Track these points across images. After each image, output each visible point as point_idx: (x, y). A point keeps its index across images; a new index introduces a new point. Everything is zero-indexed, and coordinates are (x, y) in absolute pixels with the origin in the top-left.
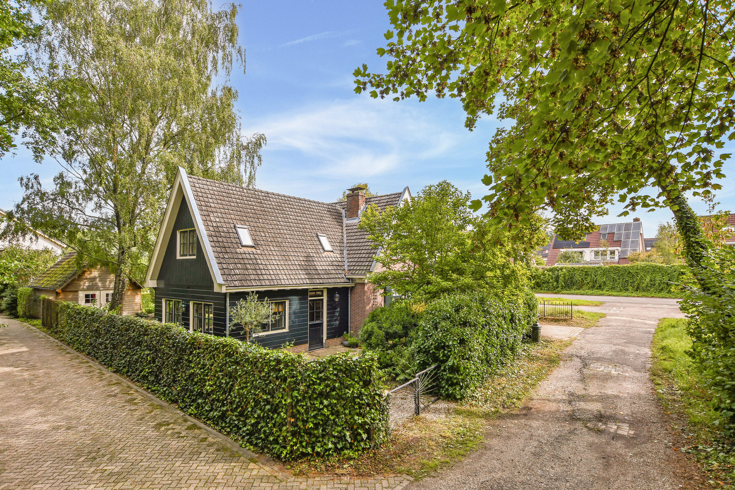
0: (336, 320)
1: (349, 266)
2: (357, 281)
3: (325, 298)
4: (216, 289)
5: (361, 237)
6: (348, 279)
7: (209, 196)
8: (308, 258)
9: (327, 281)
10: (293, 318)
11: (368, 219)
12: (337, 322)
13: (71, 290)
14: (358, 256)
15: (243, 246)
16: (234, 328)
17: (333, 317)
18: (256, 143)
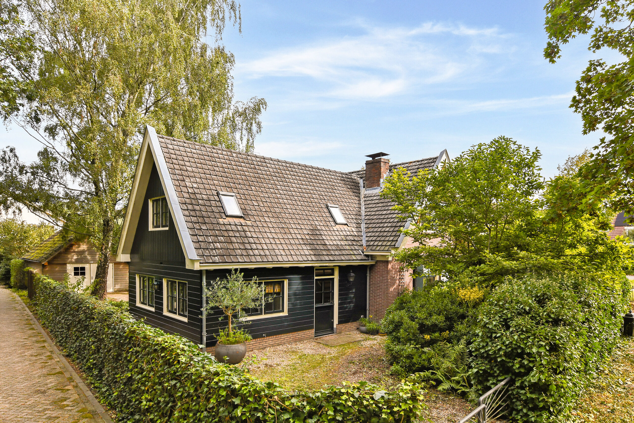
0: (350, 303)
1: (368, 241)
2: (378, 259)
3: (336, 277)
4: (188, 266)
5: (383, 208)
6: (367, 256)
7: (186, 159)
8: (315, 231)
9: (339, 258)
10: (293, 300)
11: (394, 185)
12: (352, 305)
13: (58, 262)
14: (379, 229)
15: (227, 216)
16: (212, 312)
17: (346, 299)
18: (254, 109)
